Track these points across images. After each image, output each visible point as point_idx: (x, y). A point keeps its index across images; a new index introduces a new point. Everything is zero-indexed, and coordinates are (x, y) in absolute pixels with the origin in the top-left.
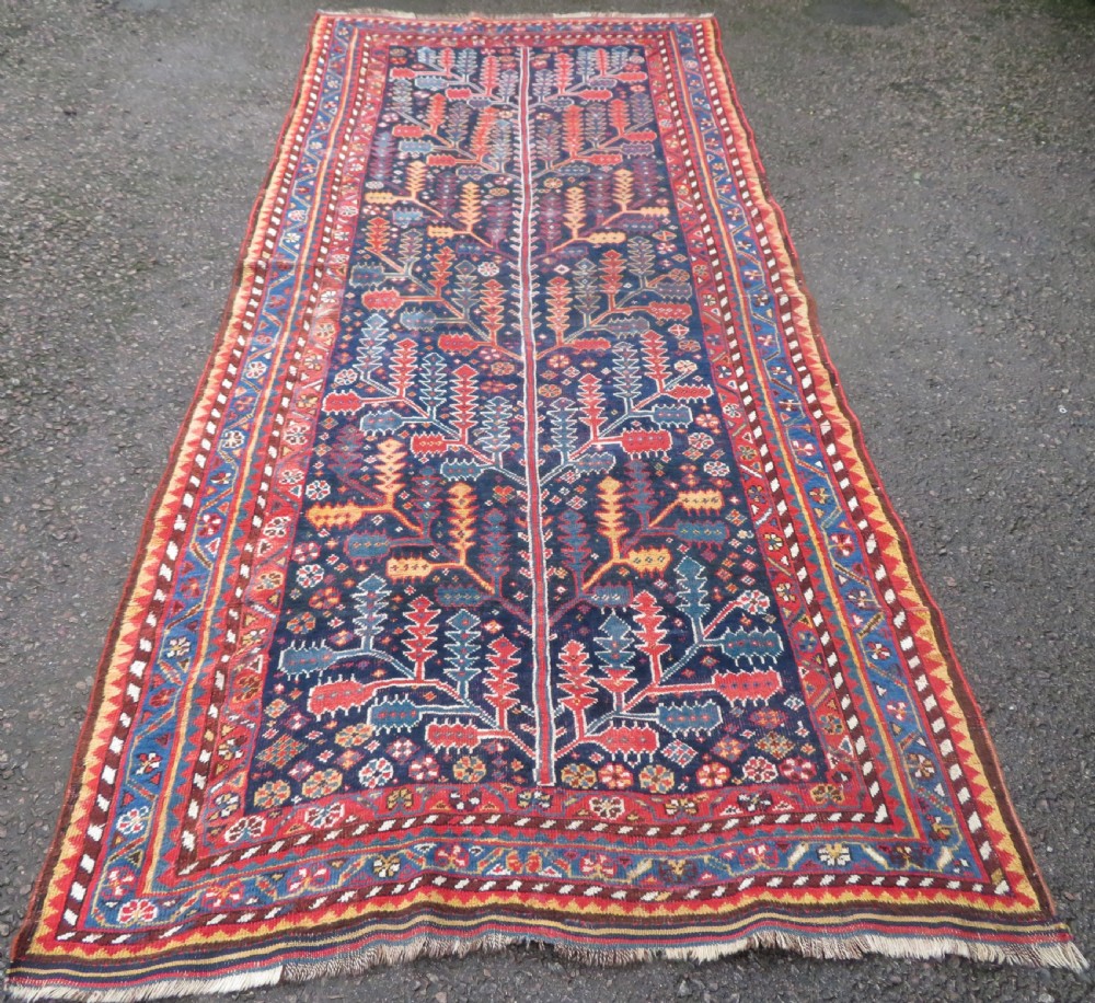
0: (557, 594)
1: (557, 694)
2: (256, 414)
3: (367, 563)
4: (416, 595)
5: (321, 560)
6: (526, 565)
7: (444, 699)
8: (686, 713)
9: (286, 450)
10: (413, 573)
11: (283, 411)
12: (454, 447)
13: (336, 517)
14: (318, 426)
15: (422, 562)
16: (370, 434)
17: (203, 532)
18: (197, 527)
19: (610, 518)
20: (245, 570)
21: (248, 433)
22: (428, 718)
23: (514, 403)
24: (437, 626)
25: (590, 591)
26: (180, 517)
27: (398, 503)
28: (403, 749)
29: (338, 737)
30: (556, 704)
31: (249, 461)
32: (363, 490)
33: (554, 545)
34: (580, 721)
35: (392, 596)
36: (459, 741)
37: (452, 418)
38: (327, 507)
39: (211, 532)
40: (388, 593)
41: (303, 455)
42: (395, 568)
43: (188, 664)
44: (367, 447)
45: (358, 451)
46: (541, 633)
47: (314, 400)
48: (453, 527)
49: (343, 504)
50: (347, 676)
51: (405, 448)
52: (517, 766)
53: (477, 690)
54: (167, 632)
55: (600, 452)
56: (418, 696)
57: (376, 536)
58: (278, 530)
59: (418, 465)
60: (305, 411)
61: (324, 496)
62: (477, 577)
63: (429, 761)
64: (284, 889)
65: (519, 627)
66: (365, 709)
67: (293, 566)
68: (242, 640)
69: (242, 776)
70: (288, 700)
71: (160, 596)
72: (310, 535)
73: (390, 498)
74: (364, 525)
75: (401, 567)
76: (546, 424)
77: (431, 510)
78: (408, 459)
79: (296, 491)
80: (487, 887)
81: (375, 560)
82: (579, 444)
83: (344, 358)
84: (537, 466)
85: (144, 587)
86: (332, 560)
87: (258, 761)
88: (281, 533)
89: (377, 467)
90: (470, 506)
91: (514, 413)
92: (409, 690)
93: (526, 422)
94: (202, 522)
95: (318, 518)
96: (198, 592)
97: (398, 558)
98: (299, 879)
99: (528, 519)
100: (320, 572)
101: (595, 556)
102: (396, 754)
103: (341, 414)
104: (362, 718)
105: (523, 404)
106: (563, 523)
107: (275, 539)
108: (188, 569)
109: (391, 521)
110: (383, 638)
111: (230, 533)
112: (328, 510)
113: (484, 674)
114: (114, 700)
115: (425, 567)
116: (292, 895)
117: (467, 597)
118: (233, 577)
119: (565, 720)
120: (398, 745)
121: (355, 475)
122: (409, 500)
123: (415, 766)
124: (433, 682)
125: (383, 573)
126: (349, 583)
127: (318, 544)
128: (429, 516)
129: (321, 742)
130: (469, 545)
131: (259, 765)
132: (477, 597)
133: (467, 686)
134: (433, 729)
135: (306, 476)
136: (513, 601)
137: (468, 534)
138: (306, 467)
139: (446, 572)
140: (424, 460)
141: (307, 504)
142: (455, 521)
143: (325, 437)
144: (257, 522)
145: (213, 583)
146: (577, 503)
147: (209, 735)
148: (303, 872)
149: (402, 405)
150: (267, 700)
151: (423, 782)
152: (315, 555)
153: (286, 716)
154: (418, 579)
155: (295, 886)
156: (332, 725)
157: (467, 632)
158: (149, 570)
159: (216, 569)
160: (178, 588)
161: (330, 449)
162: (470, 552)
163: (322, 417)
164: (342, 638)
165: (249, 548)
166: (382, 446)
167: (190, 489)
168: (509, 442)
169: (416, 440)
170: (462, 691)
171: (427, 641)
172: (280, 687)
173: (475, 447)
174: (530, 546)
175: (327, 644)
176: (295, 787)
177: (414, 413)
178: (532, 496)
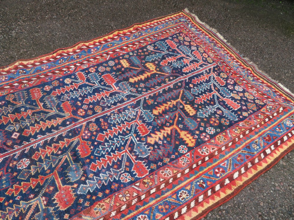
0: (173, 78)
1: (197, 69)
2: (166, 198)
3: (196, 120)
4: (196, 104)
5: (204, 131)
6: (169, 88)
7: (215, 86)
8: (185, 50)
9: (175, 172)
10: (191, 108)
11: (158, 188)
12: (140, 122)
13: (188, 137)
14: (157, 169)
15: (186, 108)
16: (149, 150)
17: (223, 172)
18: (223, 176)
19: (143, 77)
20: (223, 149)
21: (176, 193)
22: (221, 86)
23: (110, 116)
24: (200, 96)
25: (168, 73)
26: (225, 184)
27: (171, 125)
28: (230, 87)
29: (239, 99)
30: (199, 69)
31: (189, 180)
32: (173, 137)
33: (159, 84)
34: (200, 64)
35: (200, 109)
36: (220, 80)
37: (127, 129)
38: (187, 142)
39: (221, 170)
40: (200, 110)
41: (173, 164)
42: (192, 113)
43: (256, 141)
44: (156, 147)
45: (159, 149)
46: (186, 77)
47: (146, 181)
48: (169, 107)
49: (182, 139)
50: (227, 105)
51: (150, 136)
52: (216, 69)
53: (207, 81)
54: (255, 153)
55: (120, 87)
56: (218, 91)
57: (186, 123)
58: (205, 150)
59: (154, 127)
60: (153, 180)
61: (183, 146)
62: (181, 95)
63: (228, 82)
64: (269, 91)
65: (187, 81)
66: (230, 98)
67: (212, 137)
68: (240, 133)
69: (262, 110)
70: (242, 113)
71: (250, 165)
72: (199, 140)
73: (171, 128)
74: (185, 128)
75: (191, 112)
76: (115, 104)
77: (168, 115)
78: (153, 132)
79: (188, 156)
80: (239, 64)
81: (193, 119)
82: (119, 93)
83: (115, 186)
84: (134, 99)
85: (251, 173)
86: (202, 129)
87: (257, 109)
88: (205, 148)
89: (162, 138)
90: (160, 107)
91: (114, 114)
92: (219, 93)
93: (117, 109)
94: (221, 175)
95: (192, 142)
96: (239, 156)
97: (189, 114)
98: (265, 90)
99: (155, 93)
100: (207, 129)
101: (157, 76)
102: (232, 87)
103: (146, 166)
104: (232, 97)
105: (108, 114)
106: (151, 85)
107: (208, 148)
108: (237, 165)
109: (179, 123)
110: (212, 104)
111: (217, 163)
112: (188, 141)
113: (203, 82)
114: (278, 150)
115: (187, 107)
116: (269, 89)
117: (188, 94)
118: (227, 150)
119: (201, 66)
120: (230, 88)
121: (170, 143)
122: (168, 122)
123: (231, 83)
124: (213, 89)
125: (196, 115)
126: (205, 119)
127: (200, 136)
128: (171, 114)
129: (243, 101)
130: (173, 101)
131: (258, 108)
132: (186, 92)
133: (208, 84)
134: (222, 84)
135: (180, 157)
136: (182, 85)
137: (169, 103)
138: (177, 160)
139: (185, 102)
140: (151, 127)
141: (190, 149)
142: (167, 108)
143: (160, 164)
144: (207, 159)
145: (233, 154)
146: (142, 85)
147: (263, 123)
148: (264, 89)
149: (129, 149)
150: (246, 117)
151: (233, 80)
152: (204, 134)
153: (245, 111)
154: (191, 106)
155: (267, 89)
156: (238, 101)
157: (196, 89)
158: (247, 176)
159: (230, 156)
160: (243, 162)
161: (164, 158)
162: (174, 100)
163: (152, 171)
164: (219, 112)
165: (216, 153)
166: (152, 143)
167: (213, 191)
168: (129, 109)
169: (144, 134)
170: (210, 84)
171: (205, 95)
172: (241, 117)
173: (136, 117)
174: (163, 89)
175: (223, 114)
176: (254, 100)
177: (132, 142)
178: (146, 95)
